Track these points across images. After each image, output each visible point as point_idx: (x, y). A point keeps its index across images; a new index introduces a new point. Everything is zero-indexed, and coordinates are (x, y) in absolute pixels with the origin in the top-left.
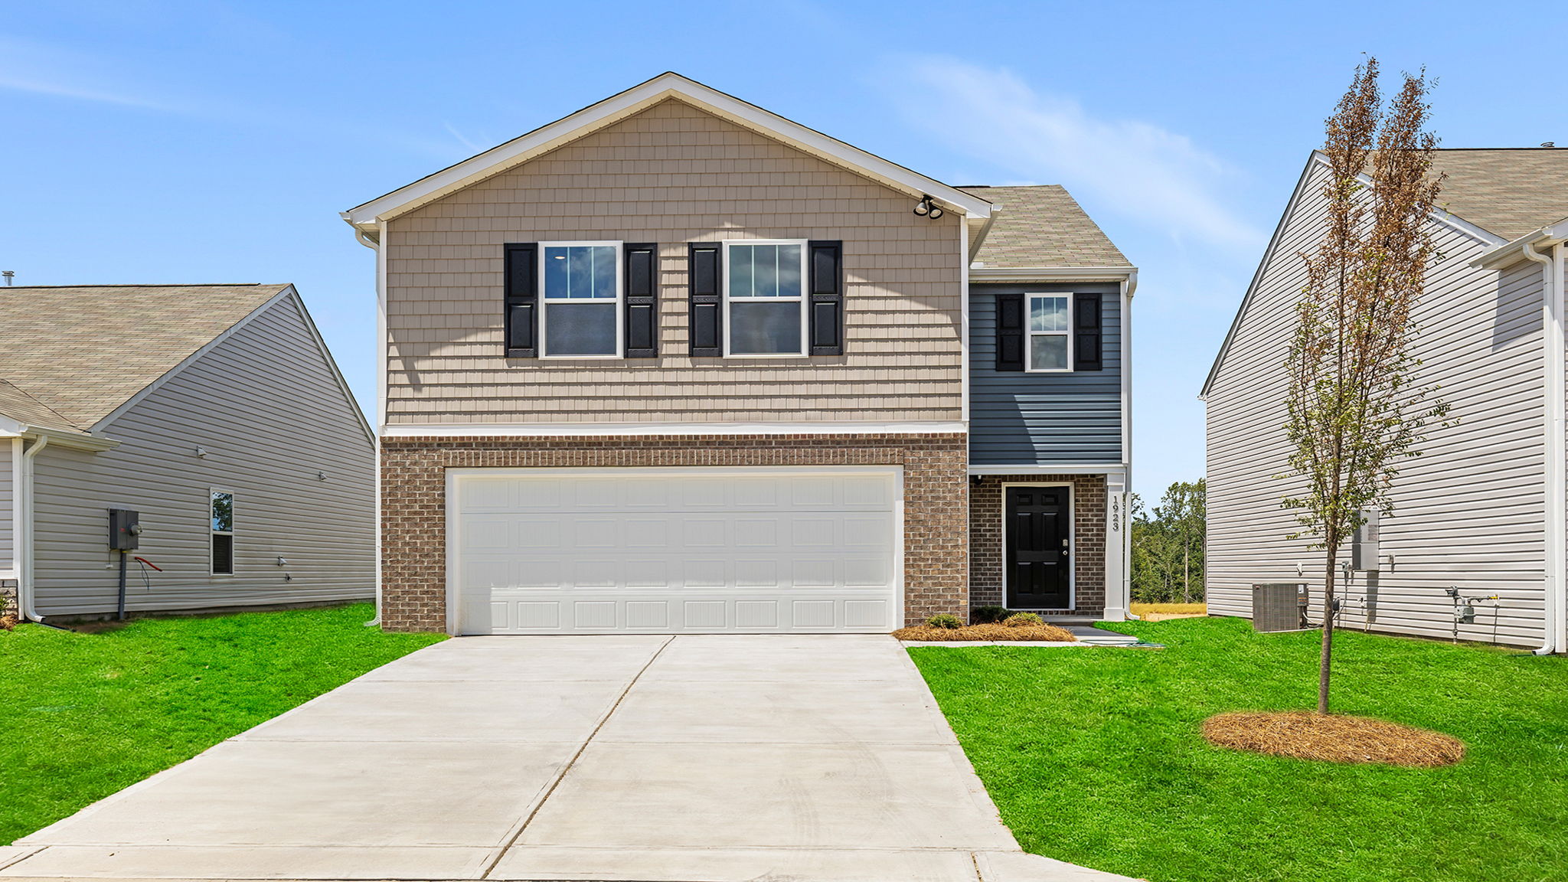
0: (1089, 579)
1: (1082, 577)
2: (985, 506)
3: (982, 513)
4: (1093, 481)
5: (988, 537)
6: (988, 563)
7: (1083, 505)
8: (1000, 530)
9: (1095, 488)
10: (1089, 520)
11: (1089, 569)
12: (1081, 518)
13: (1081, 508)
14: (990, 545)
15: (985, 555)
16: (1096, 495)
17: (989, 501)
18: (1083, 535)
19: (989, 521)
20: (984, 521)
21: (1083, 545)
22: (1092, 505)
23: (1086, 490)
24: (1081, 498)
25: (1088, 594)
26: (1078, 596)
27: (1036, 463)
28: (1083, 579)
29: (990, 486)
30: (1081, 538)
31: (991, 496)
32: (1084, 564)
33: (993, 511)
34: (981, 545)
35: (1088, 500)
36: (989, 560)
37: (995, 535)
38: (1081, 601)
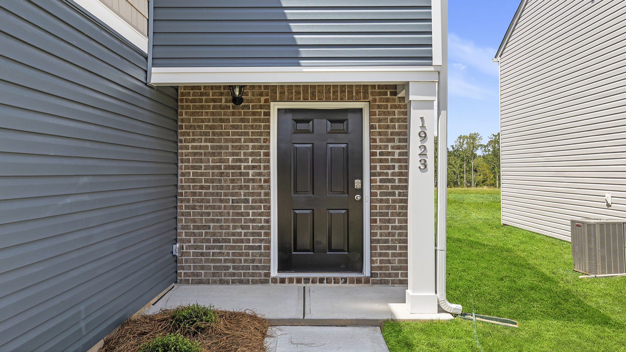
0: (389, 234)
1: (379, 231)
2: (247, 134)
3: (243, 144)
4: (394, 100)
5: (250, 177)
6: (251, 212)
7: (380, 134)
8: (267, 167)
9: (396, 111)
10: (388, 154)
11: (389, 221)
12: (378, 151)
13: (378, 138)
14: (253, 188)
15: (247, 201)
16: (398, 120)
17: (252, 127)
18: (380, 174)
19: (252, 154)
20: (245, 154)
21: (380, 187)
22: (392, 134)
23: (384, 113)
24: (377, 124)
25: (386, 255)
26: (374, 259)
27: (299, 65)
28: (381, 236)
29: (253, 107)
30: (378, 178)
31: (255, 120)
32: (381, 214)
33: (257, 140)
34: (241, 188)
35: (388, 127)
36: (252, 208)
37: (260, 174)
38: (378, 264)
